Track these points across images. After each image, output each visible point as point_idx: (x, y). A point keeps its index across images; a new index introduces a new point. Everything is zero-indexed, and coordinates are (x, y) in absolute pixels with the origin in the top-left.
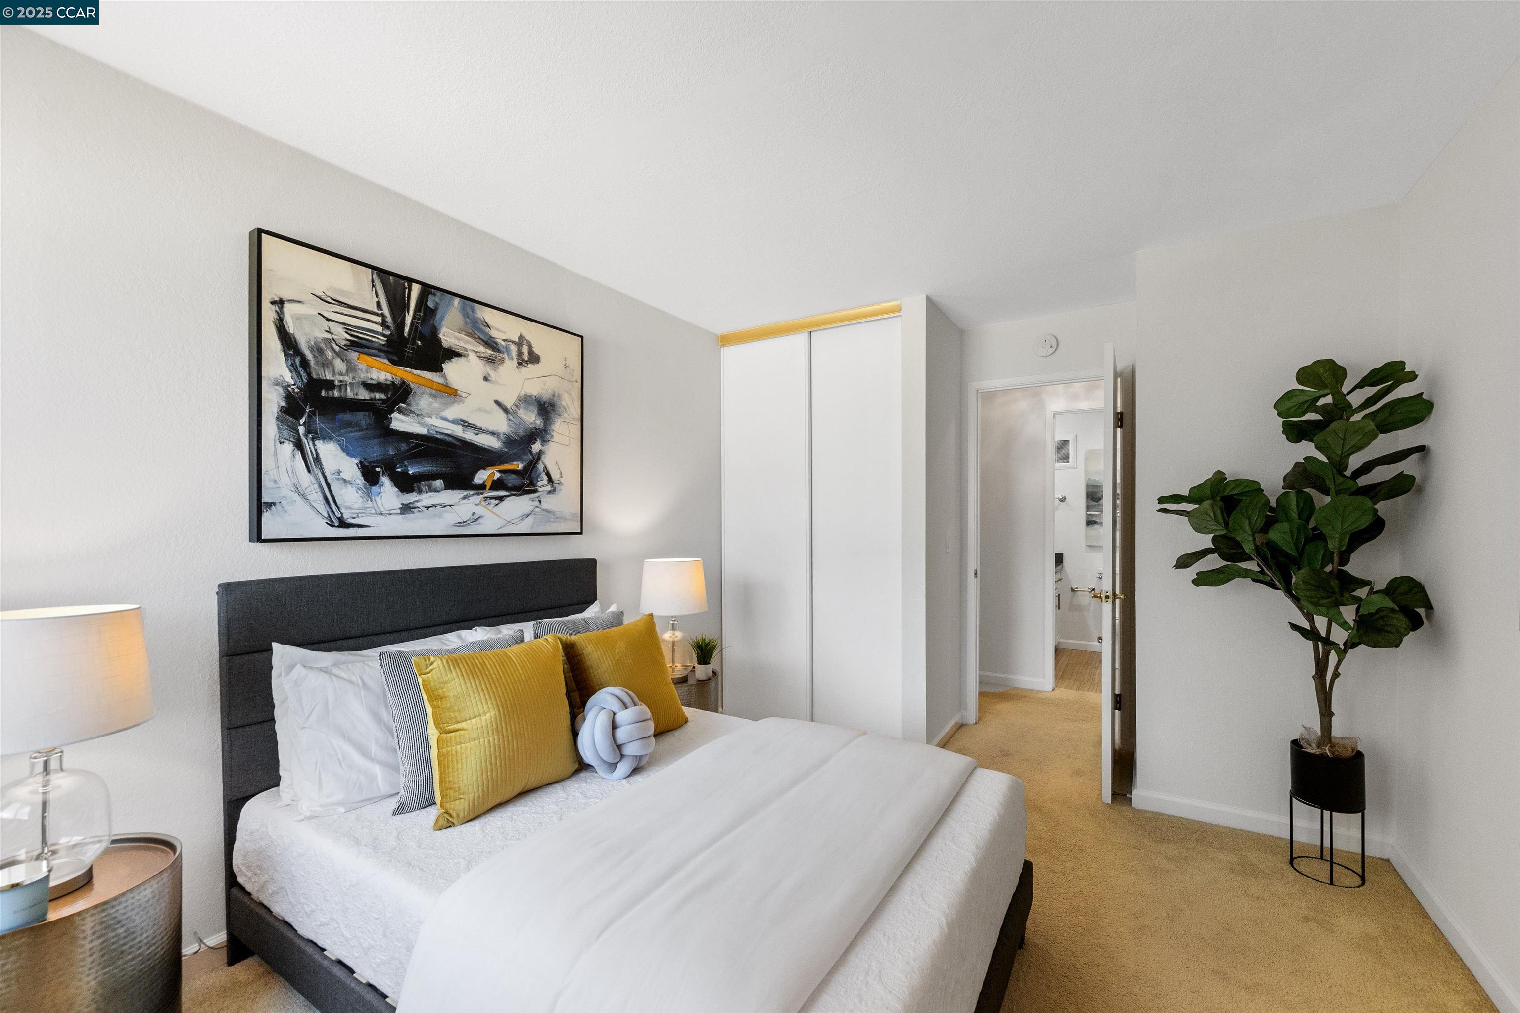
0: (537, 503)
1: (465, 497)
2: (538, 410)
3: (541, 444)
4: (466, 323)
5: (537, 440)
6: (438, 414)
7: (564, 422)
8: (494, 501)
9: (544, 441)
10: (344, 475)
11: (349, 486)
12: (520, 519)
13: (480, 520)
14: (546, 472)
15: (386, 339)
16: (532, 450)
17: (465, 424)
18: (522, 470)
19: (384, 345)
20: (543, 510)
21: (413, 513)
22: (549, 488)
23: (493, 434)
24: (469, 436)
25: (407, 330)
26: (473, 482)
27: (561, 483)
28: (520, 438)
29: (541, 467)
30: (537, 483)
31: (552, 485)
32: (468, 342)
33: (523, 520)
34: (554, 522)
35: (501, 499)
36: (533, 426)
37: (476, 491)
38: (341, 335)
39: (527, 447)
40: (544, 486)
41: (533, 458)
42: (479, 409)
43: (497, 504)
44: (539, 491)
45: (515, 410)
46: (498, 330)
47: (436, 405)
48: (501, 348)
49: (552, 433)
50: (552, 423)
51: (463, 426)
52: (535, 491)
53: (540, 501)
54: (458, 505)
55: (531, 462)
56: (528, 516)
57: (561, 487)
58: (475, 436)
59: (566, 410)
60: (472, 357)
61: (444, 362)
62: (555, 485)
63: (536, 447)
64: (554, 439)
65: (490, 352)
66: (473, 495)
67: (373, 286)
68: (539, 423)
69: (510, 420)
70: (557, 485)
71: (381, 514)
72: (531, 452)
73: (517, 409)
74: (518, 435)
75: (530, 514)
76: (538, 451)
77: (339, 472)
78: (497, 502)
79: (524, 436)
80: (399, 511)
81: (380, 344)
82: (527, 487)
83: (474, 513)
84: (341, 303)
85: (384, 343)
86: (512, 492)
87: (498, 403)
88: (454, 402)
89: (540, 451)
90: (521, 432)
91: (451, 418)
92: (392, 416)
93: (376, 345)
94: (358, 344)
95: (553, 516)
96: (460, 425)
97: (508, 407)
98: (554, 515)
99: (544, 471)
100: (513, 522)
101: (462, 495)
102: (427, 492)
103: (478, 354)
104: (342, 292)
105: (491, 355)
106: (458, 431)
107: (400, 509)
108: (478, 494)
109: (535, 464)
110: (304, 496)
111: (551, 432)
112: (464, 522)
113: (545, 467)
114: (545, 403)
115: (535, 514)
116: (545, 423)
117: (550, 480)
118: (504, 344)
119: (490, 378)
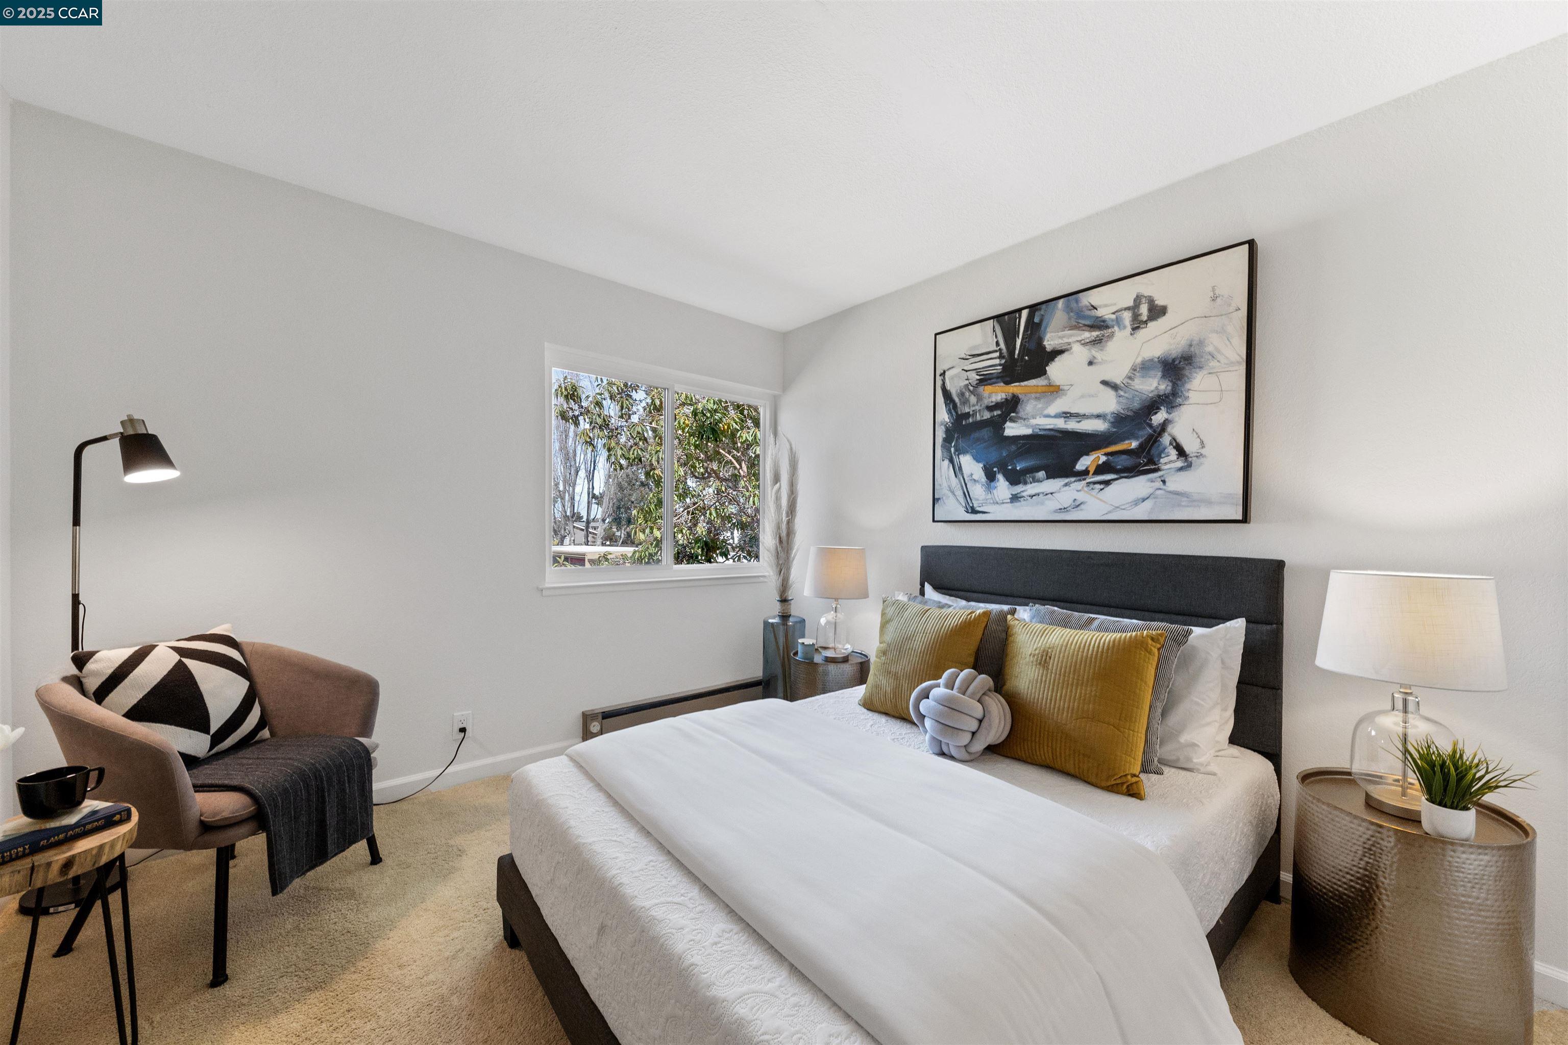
0: (1159, 484)
1: (1066, 485)
2: (1162, 372)
3: (1167, 412)
4: (1070, 319)
5: (1161, 409)
6: (1041, 414)
7: (1210, 373)
8: (1098, 486)
9: (1173, 407)
10: (975, 477)
11: (977, 484)
12: (1135, 503)
13: (1082, 506)
14: (1174, 444)
15: (1001, 367)
16: (1153, 422)
17: (1067, 415)
18: (1136, 448)
19: (1000, 372)
20: (1170, 492)
21: (1020, 501)
22: (1180, 464)
23: (1098, 416)
24: (1072, 425)
25: (1017, 352)
26: (1074, 470)
27: (1201, 455)
28: (1134, 412)
29: (1166, 440)
30: (1159, 460)
31: (1186, 458)
32: (1071, 336)
33: (1136, 505)
34: (1188, 506)
35: (1107, 483)
36: (1156, 393)
37: (1079, 478)
38: (974, 377)
39: (1145, 421)
40: (1171, 462)
41: (1155, 431)
42: (1083, 396)
43: (1101, 490)
44: (1163, 470)
45: (1128, 383)
46: (1106, 306)
47: (1040, 406)
48: (1110, 323)
49: (1187, 394)
50: (1187, 380)
51: (1065, 417)
52: (1157, 470)
53: (1164, 482)
54: (1059, 492)
55: (1151, 436)
56: (1144, 500)
57: (1202, 460)
58: (1077, 424)
59: (1213, 357)
60: (1076, 348)
61: (1047, 365)
62: (1190, 459)
63: (1158, 418)
64: (1191, 401)
65: (1095, 333)
66: (1075, 481)
67: (994, 331)
68: (1164, 387)
69: (1120, 397)
70: (1194, 459)
71: (997, 503)
72: (1151, 426)
73: (1130, 382)
74: (1131, 410)
75: (1148, 498)
76: (1162, 421)
77: (972, 475)
78: (1102, 486)
79: (1139, 409)
80: (1009, 501)
81: (998, 373)
82: (1143, 466)
83: (1075, 499)
84: (974, 356)
85: (1000, 371)
86: (1123, 475)
87: (1105, 383)
88: (1056, 398)
89: (1164, 421)
90: (1136, 405)
91: (1053, 414)
92: (1005, 425)
93: (994, 376)
94: (985, 380)
95: (1186, 499)
96: (1061, 417)
97: (1118, 382)
98: (1188, 498)
99: (1171, 444)
100: (1123, 507)
101: (1063, 483)
102: (1031, 483)
103: (1083, 342)
104: (975, 347)
105: (1098, 336)
106: (1061, 424)
107: (1010, 498)
108: (1080, 480)
109: (1157, 437)
110: (953, 493)
111: (1184, 393)
112: (1065, 508)
113: (1175, 440)
114: (1174, 360)
115: (1155, 498)
116: (1175, 385)
117: (1181, 452)
118: (1114, 317)
119: (1095, 361)
